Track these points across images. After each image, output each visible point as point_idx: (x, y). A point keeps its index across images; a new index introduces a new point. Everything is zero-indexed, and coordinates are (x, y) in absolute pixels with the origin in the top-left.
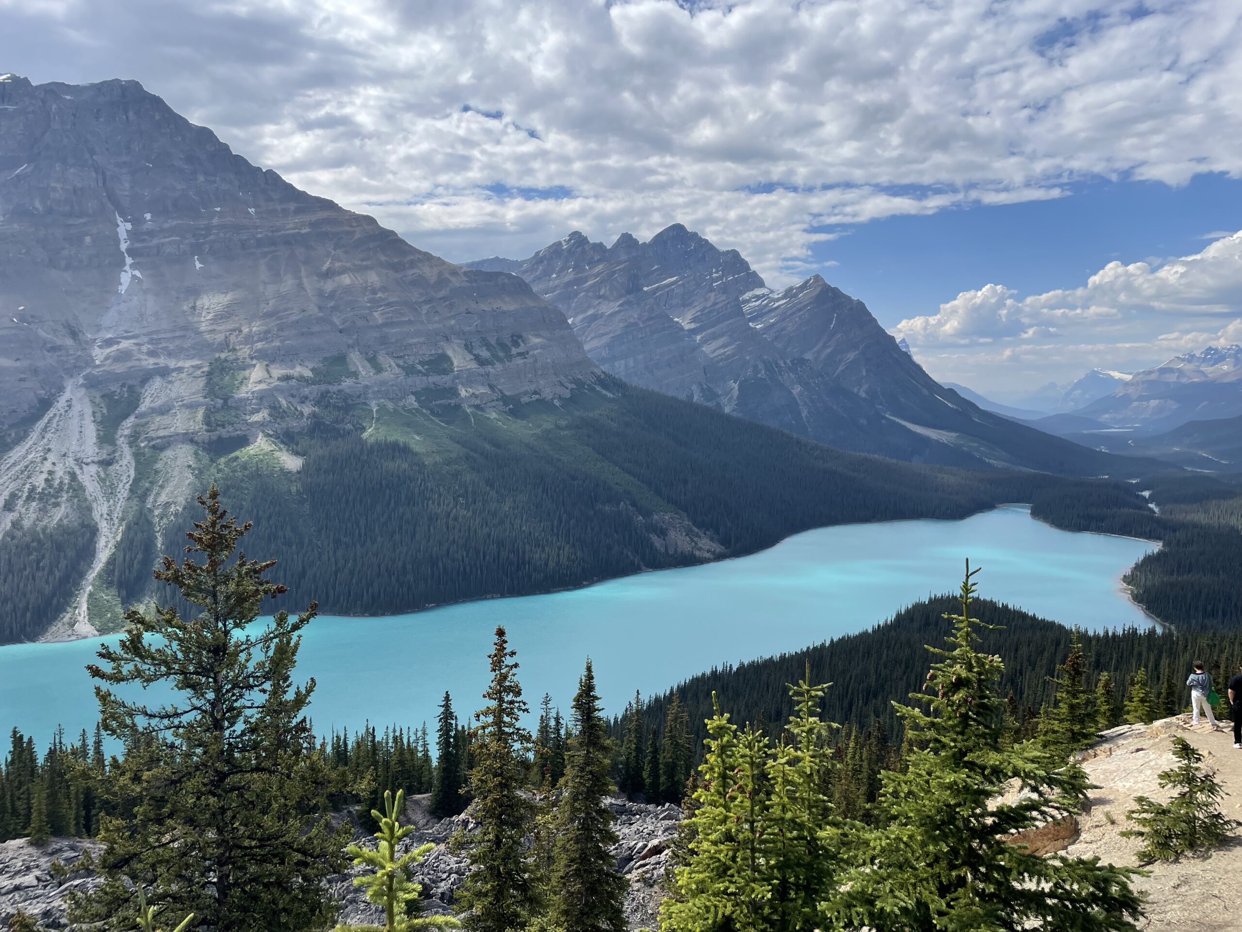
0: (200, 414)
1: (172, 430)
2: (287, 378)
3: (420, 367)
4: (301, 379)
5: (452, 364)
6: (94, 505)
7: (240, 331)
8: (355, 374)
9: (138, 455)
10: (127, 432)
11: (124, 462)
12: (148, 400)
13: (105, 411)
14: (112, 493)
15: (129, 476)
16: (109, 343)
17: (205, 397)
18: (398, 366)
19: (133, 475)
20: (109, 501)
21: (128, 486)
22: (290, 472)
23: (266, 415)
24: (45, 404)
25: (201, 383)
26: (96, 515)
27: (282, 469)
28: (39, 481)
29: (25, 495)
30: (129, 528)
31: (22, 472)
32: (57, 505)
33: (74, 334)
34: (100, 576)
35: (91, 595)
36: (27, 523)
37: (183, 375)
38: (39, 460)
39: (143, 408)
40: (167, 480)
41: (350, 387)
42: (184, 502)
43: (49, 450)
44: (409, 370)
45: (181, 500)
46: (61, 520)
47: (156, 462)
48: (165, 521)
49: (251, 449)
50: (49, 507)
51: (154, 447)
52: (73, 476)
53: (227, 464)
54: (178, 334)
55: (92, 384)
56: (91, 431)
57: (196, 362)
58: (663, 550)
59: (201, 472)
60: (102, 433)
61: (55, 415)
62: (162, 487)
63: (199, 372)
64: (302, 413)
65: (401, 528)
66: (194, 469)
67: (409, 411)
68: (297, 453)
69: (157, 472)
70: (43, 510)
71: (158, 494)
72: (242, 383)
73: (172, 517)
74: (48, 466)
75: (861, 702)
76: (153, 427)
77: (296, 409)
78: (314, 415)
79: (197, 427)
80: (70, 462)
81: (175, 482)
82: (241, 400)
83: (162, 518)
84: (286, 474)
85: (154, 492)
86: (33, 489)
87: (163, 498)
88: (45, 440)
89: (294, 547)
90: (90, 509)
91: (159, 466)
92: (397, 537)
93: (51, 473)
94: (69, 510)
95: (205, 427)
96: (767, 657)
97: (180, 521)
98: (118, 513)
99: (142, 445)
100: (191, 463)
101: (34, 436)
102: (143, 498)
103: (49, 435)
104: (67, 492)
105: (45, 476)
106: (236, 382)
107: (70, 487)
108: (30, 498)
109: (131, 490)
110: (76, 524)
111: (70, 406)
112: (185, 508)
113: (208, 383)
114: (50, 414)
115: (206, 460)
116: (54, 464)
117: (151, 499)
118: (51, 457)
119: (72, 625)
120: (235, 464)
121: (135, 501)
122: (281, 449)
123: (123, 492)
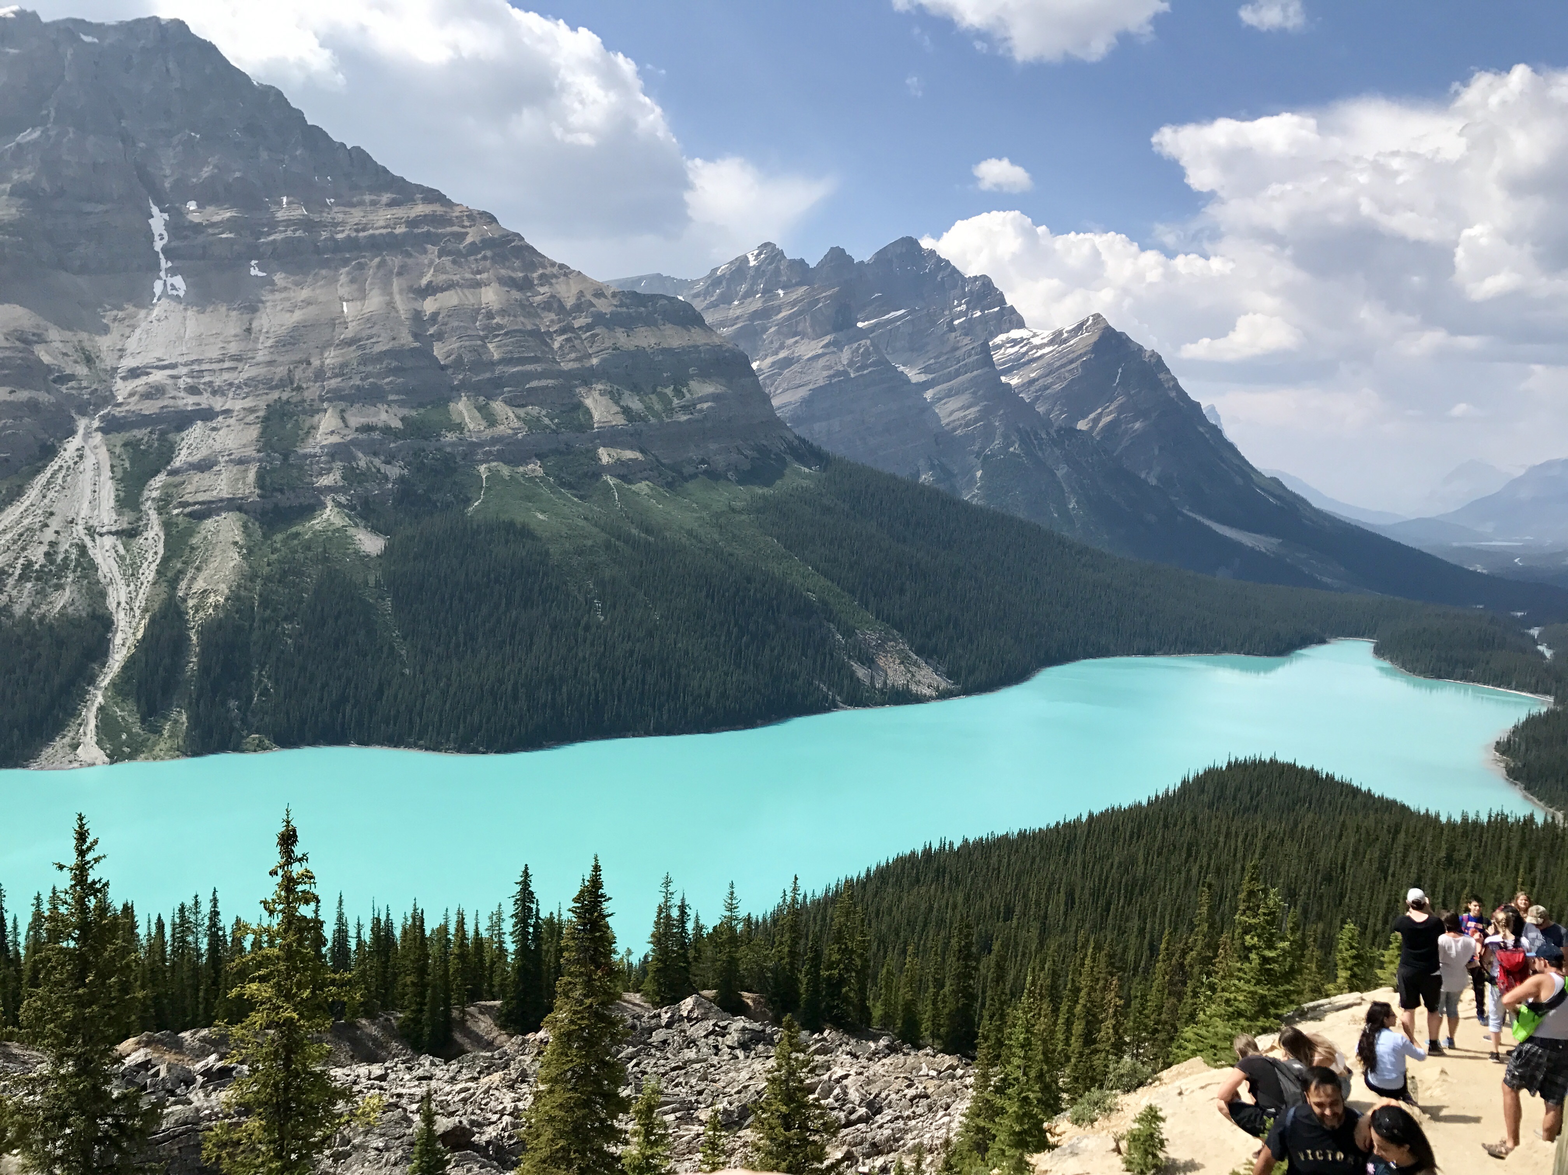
0: (251, 476)
1: (215, 493)
2: (368, 428)
3: (547, 421)
4: (387, 430)
5: (591, 417)
6: (110, 590)
7: (309, 363)
8: (460, 427)
9: (167, 525)
10: (155, 494)
11: (150, 534)
12: (184, 452)
13: (127, 464)
14: (133, 575)
15: (156, 553)
16: (134, 373)
17: (259, 451)
18: (518, 417)
19: (161, 552)
20: (128, 586)
21: (154, 567)
22: (368, 556)
23: (338, 478)
24: (49, 452)
25: (254, 432)
26: (112, 604)
27: (357, 552)
28: (37, 555)
29: (18, 572)
30: (152, 621)
31: (15, 542)
32: (59, 587)
33: (89, 360)
34: (113, 683)
35: (101, 709)
36: (19, 610)
37: (232, 421)
38: (37, 526)
39: (177, 463)
40: (205, 561)
41: (452, 444)
42: (227, 591)
43: (52, 514)
44: (532, 423)
45: (223, 588)
46: (64, 607)
47: (191, 536)
48: (201, 614)
49: (317, 523)
50: (49, 590)
51: (190, 515)
52: (82, 549)
53: (285, 542)
54: (227, 365)
55: (110, 426)
56: (108, 492)
57: (249, 403)
58: (868, 683)
59: (250, 552)
60: (122, 494)
61: (61, 467)
62: (198, 569)
63: (252, 417)
64: (386, 478)
65: (512, 637)
66: (241, 548)
67: (531, 479)
68: (376, 530)
69: (193, 549)
70: (41, 593)
71: (193, 579)
72: (308, 433)
73: (211, 611)
74: (49, 535)
75: (1122, 901)
76: (190, 488)
77: (379, 470)
78: (401, 479)
79: (247, 491)
80: (80, 530)
81: (216, 564)
82: (306, 456)
83: (197, 611)
84: (364, 559)
85: (189, 575)
86: (29, 565)
87: (200, 585)
88: (46, 501)
89: (369, 658)
90: (103, 595)
91: (194, 541)
92: (508, 649)
93: (52, 544)
94: (76, 595)
95: (257, 491)
96: (1000, 832)
97: (221, 615)
98: (140, 602)
99: (176, 512)
100: (238, 539)
101: (32, 494)
102: (173, 584)
103: (51, 494)
104: (74, 571)
105: (45, 548)
106: (300, 432)
107: (78, 564)
108: (23, 578)
109: (158, 572)
110: (84, 614)
111: (81, 457)
112: (227, 599)
113: (263, 434)
114: (54, 465)
115: (258, 534)
116: (57, 532)
117: (183, 585)
118: (55, 524)
119: (75, 746)
120: (296, 542)
121: (163, 587)
122: (357, 525)
123: (148, 573)
